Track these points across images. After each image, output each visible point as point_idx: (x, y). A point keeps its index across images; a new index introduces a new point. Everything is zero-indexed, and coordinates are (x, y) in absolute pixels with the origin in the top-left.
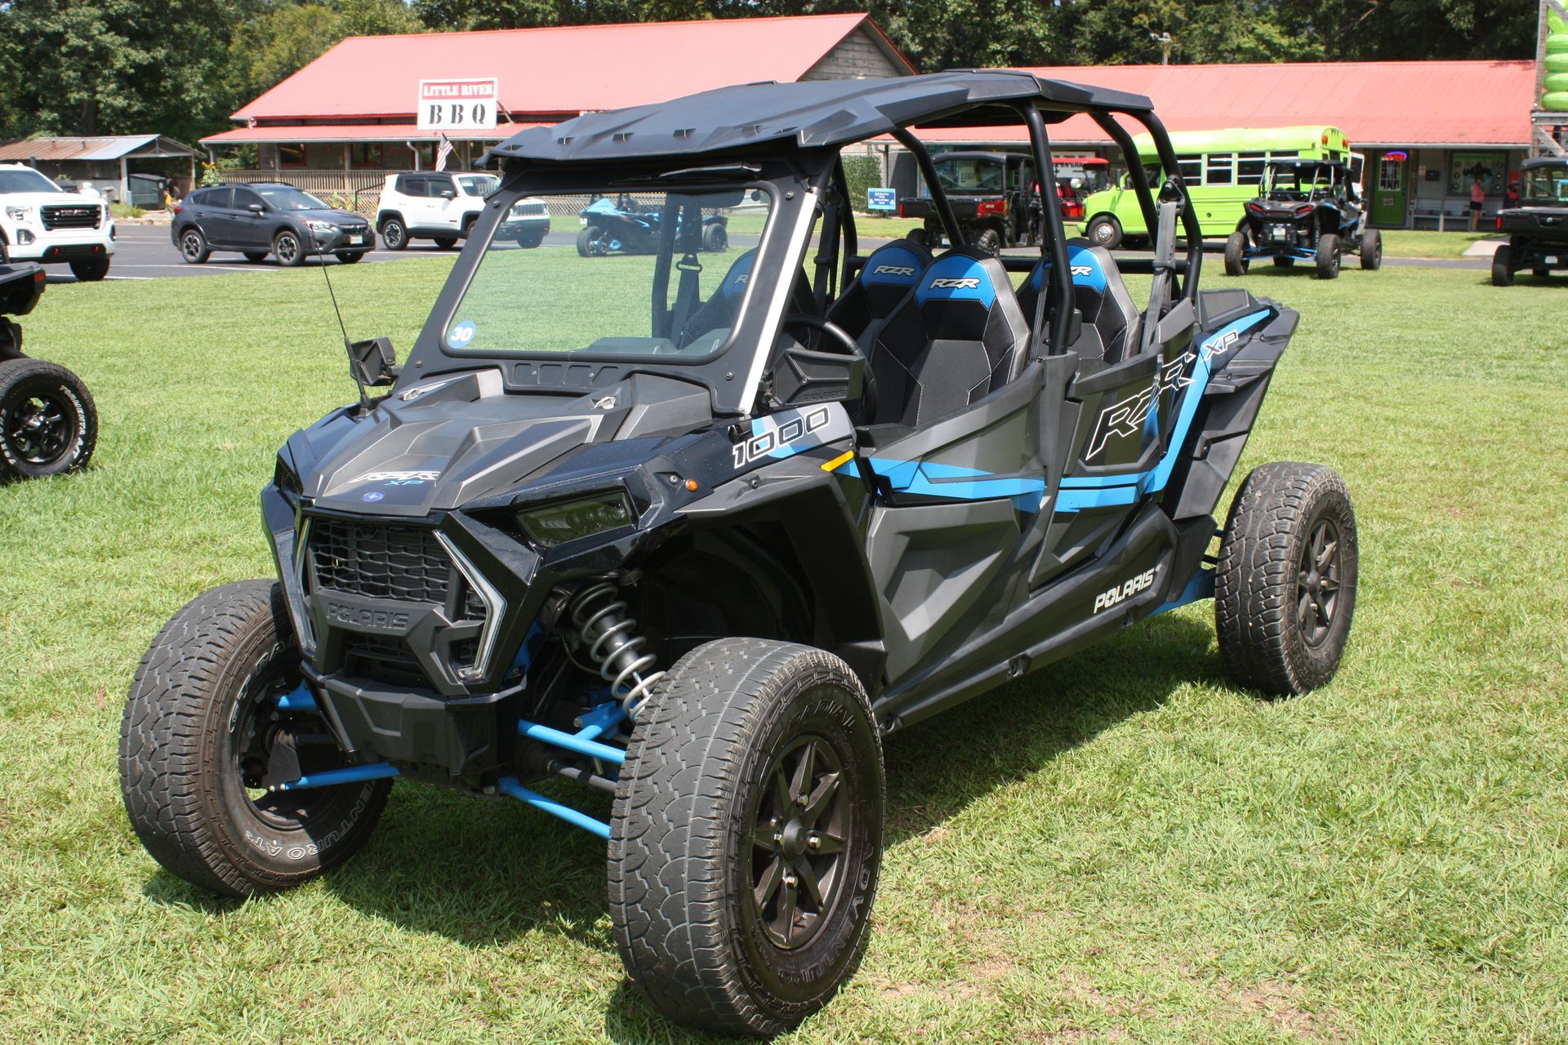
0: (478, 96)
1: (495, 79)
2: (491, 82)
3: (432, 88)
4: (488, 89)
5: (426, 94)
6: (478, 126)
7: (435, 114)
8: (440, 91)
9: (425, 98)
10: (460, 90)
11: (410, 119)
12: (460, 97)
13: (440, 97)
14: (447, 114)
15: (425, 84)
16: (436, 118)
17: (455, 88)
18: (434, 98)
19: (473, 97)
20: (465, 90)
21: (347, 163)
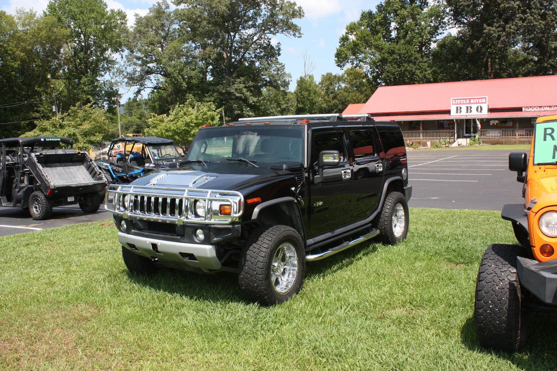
0: (479, 103)
1: (487, 97)
2: (485, 98)
3: (457, 101)
4: (484, 100)
5: (454, 103)
6: (479, 113)
7: (458, 110)
8: (460, 102)
9: (453, 104)
10: (470, 101)
11: (448, 112)
12: (470, 103)
13: (461, 104)
14: (464, 109)
15: (453, 99)
16: (459, 111)
17: (468, 101)
18: (458, 104)
19: (476, 103)
20: (472, 101)
21: (421, 128)
